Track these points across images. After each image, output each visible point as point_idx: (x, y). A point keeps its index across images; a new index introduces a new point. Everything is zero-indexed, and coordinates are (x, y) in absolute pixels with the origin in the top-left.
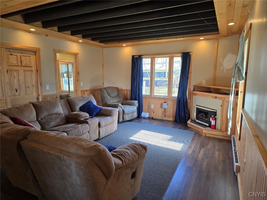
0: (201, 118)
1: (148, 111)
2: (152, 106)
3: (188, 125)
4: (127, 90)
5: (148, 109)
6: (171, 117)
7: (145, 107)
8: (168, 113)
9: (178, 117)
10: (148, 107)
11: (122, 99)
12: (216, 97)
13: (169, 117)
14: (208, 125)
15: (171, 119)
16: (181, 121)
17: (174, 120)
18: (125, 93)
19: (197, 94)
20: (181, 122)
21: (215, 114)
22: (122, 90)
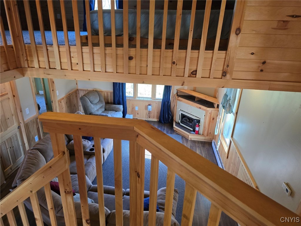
0: (185, 122)
1: (132, 113)
2: (136, 108)
3: (174, 129)
4: (107, 92)
5: (132, 111)
6: (155, 118)
7: (129, 109)
8: (152, 115)
9: (162, 119)
10: (132, 109)
11: (104, 104)
12: (200, 108)
13: (154, 118)
14: (192, 129)
15: (155, 120)
16: (165, 121)
17: (158, 121)
18: (104, 94)
19: (182, 101)
20: (165, 123)
21: (199, 121)
22: (102, 92)
